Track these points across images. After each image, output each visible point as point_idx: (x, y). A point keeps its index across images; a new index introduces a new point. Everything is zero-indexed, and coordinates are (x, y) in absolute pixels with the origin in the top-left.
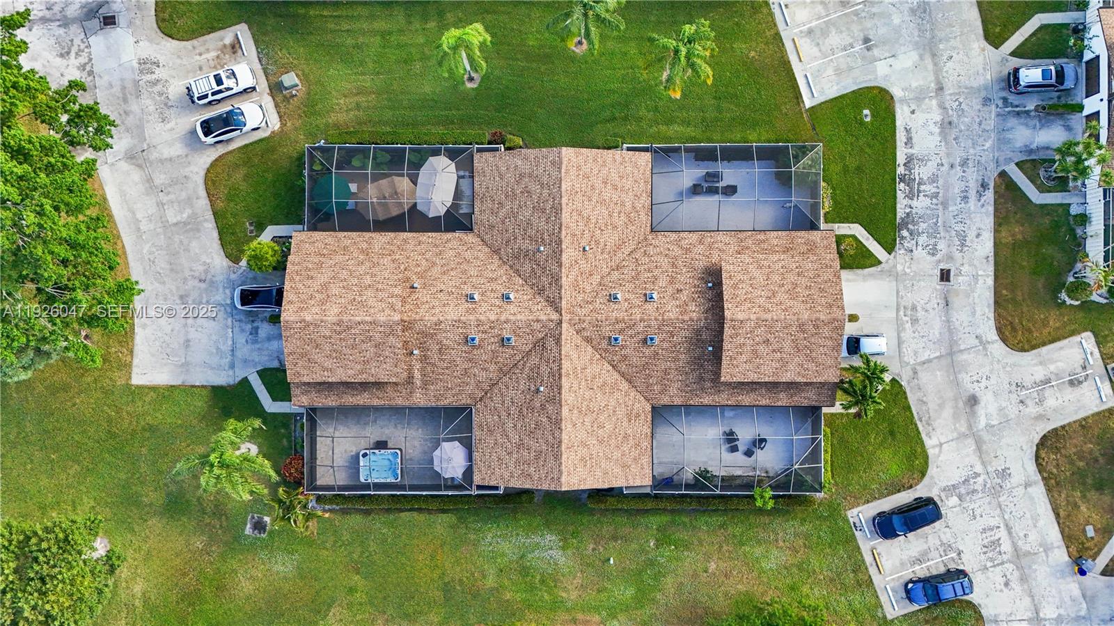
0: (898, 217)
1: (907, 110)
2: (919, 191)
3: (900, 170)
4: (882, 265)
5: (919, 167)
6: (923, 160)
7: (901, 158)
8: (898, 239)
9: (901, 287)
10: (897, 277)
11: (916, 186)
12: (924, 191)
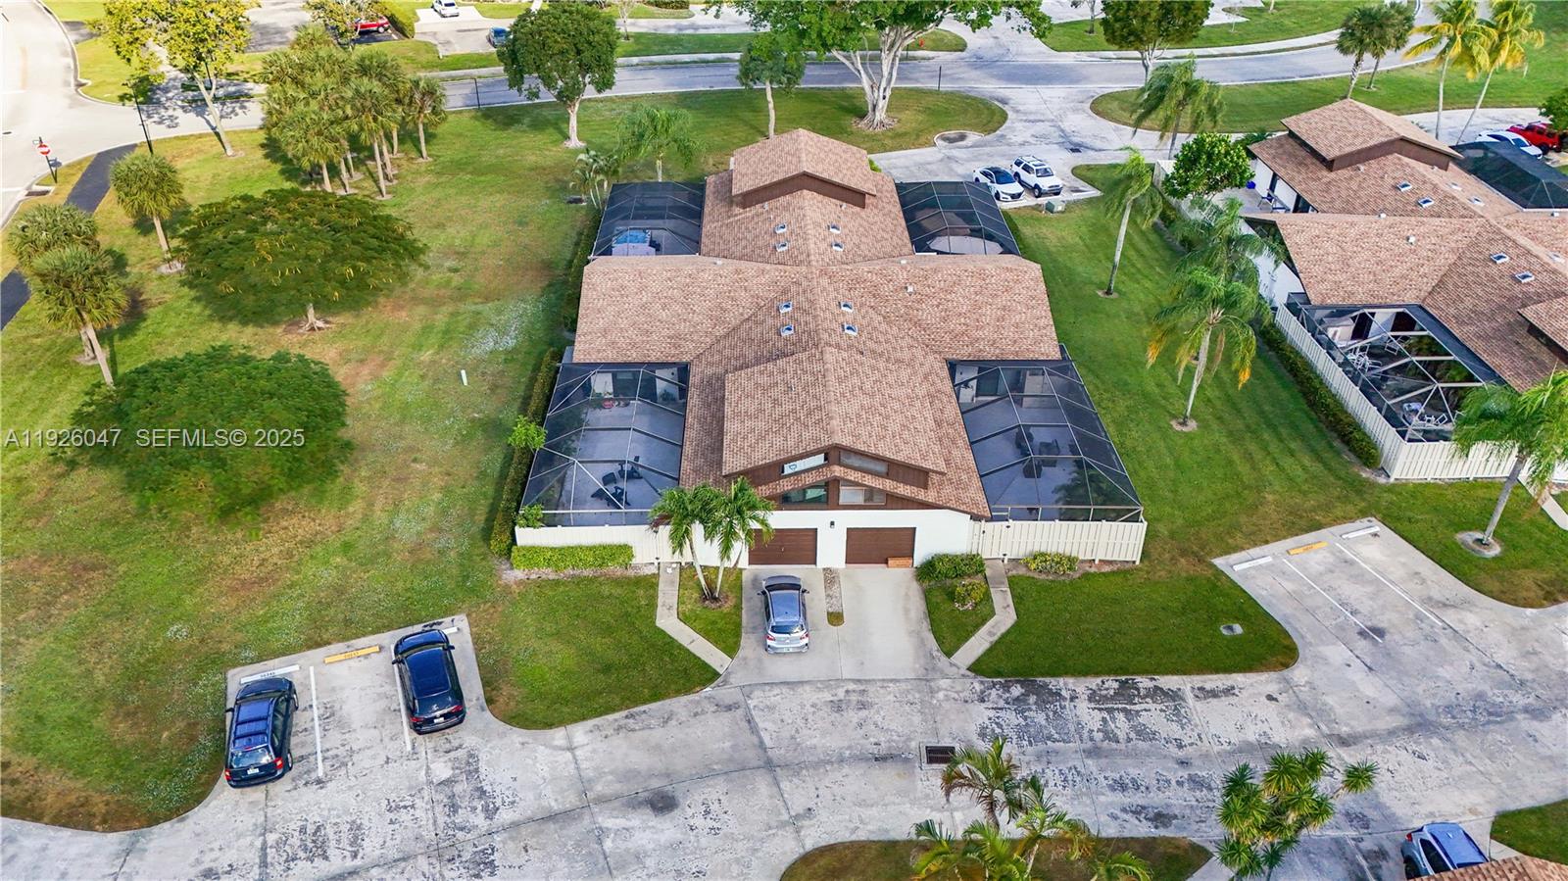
0: (1047, 680)
1: (1272, 688)
2: (1110, 711)
3: (1144, 682)
4: (944, 658)
5: (1161, 710)
6: (1177, 715)
7: (1169, 682)
8: (1002, 680)
9: (903, 686)
10: (926, 679)
11: (1120, 706)
12: (1114, 719)
